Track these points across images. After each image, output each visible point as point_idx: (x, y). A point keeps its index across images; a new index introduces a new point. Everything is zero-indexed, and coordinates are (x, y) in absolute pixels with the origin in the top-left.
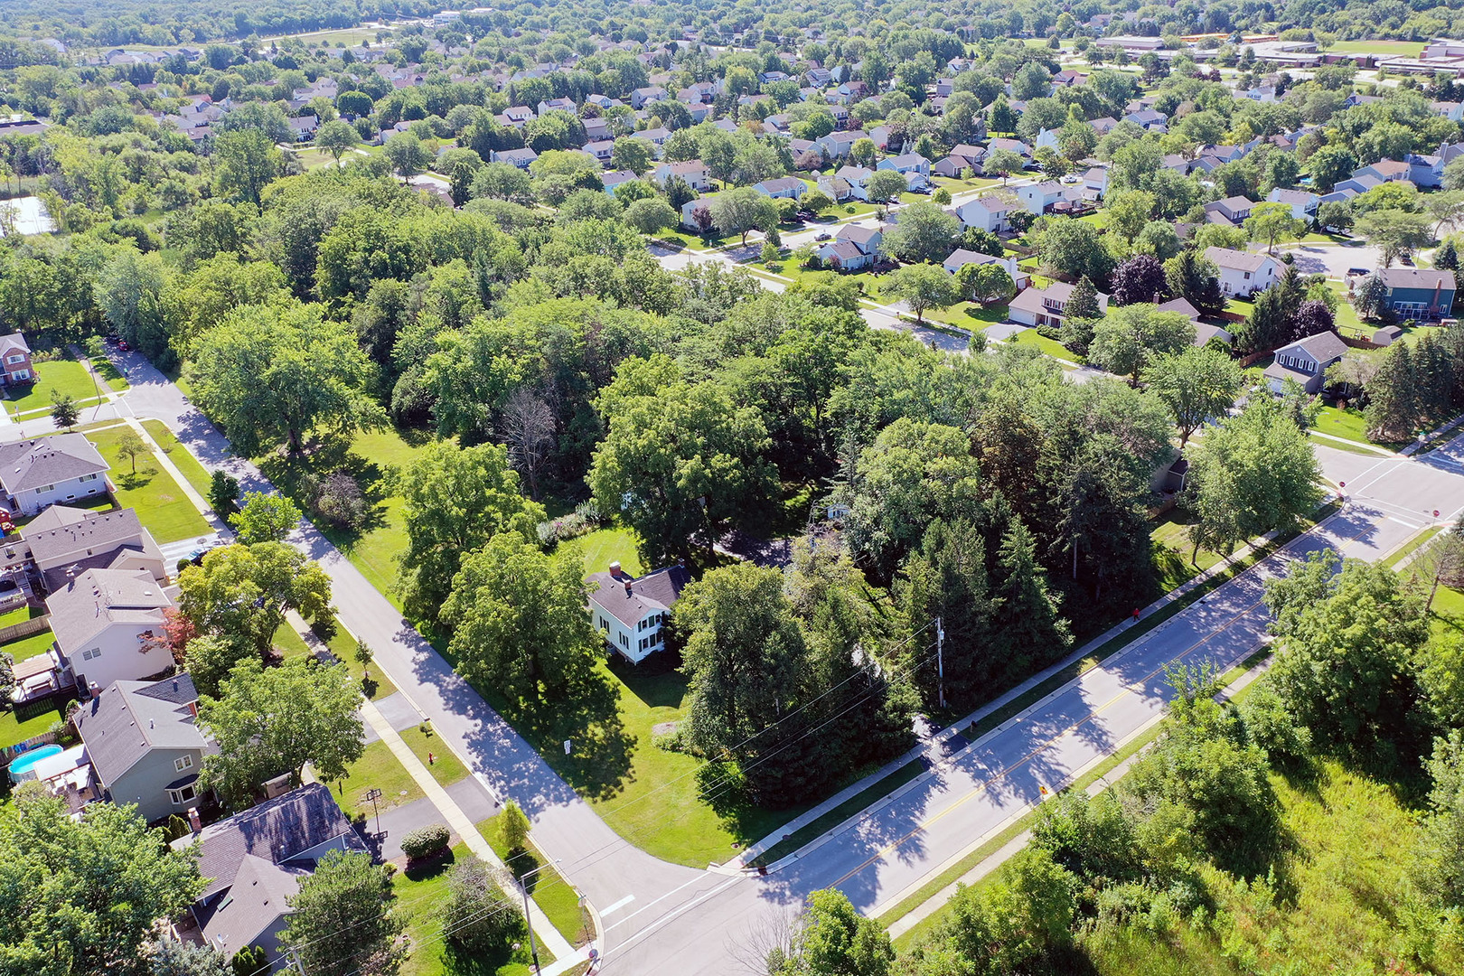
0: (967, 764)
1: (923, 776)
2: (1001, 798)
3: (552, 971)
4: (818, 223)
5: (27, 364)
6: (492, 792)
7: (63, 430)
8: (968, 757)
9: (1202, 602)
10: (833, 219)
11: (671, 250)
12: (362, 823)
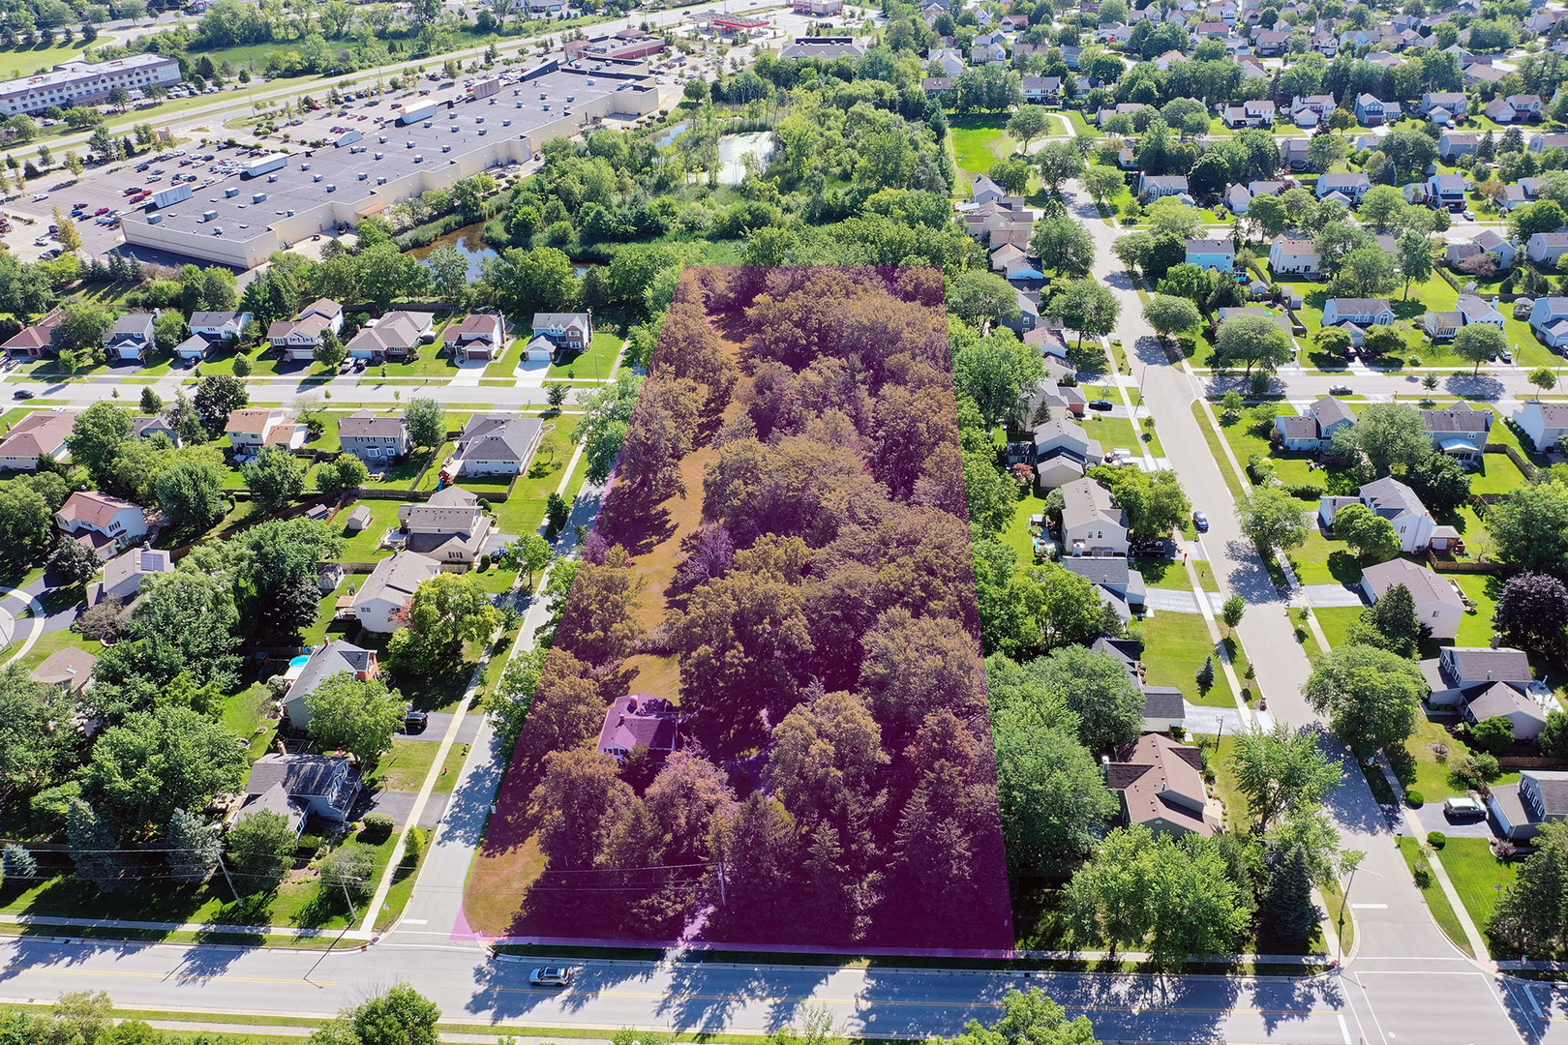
0: (682, 975)
1: (647, 964)
2: (666, 1012)
3: (350, 935)
4: (1369, 366)
5: (581, 338)
6: (447, 812)
7: (552, 407)
8: (689, 971)
9: (1027, 975)
10: (1394, 365)
11: (1169, 357)
12: (376, 792)
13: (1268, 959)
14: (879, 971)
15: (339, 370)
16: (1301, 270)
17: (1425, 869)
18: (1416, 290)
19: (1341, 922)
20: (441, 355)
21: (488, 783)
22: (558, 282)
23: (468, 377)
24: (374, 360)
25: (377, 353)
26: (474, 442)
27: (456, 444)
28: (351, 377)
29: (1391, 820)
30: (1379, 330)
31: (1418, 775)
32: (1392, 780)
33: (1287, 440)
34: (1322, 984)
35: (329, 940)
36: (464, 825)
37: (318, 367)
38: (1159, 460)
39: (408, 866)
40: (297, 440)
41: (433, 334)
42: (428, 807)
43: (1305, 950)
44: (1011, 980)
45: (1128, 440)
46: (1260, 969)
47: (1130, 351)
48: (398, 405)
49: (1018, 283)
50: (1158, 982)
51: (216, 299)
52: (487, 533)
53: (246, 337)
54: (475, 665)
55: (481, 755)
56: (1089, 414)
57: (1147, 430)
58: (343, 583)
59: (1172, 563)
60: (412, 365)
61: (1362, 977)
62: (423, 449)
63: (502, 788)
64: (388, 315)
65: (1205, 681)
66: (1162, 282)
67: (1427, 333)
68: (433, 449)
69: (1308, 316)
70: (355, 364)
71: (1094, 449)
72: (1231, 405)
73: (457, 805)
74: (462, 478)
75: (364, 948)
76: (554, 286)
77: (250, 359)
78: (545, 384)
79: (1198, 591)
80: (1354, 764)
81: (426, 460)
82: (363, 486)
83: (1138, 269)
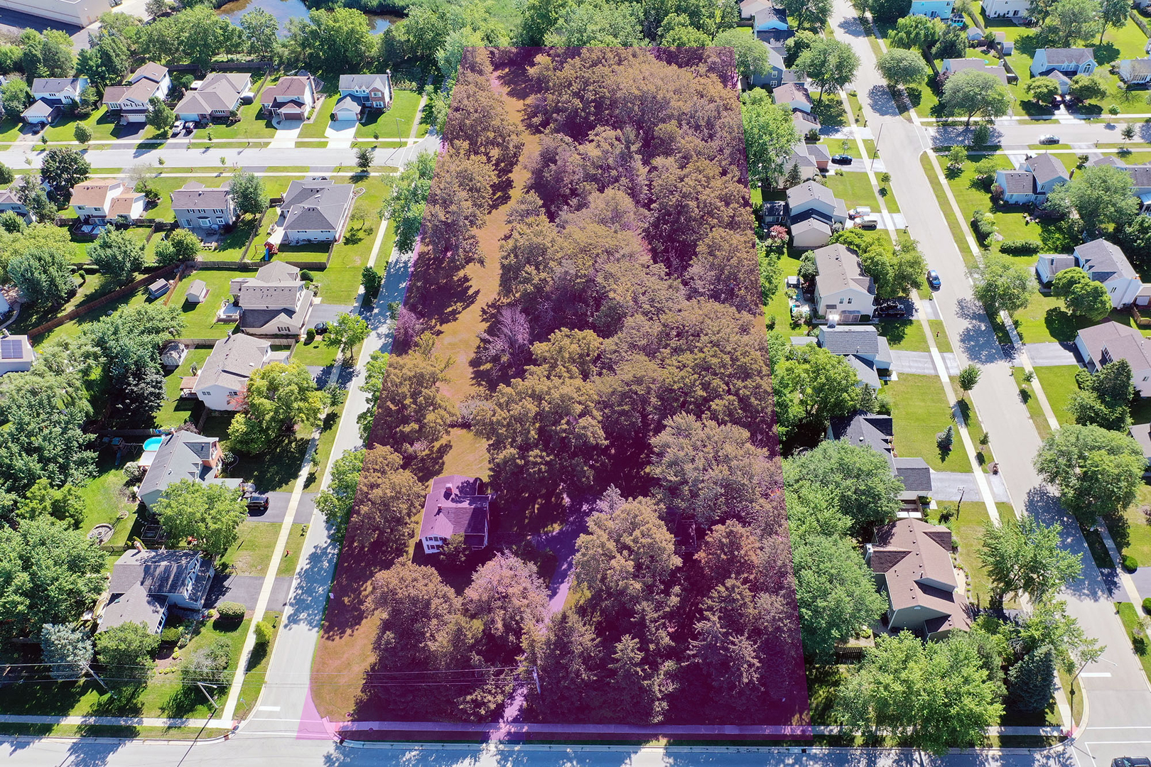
0: (505, 757)
1: (474, 747)
3: (214, 724)
4: (1072, 113)
5: (383, 98)
6: (291, 595)
7: (360, 169)
8: (511, 753)
9: (804, 751)
10: (1094, 111)
11: (899, 107)
12: (227, 577)
13: (1011, 731)
14: (676, 749)
15: (170, 133)
16: (1011, 14)
17: (1142, 635)
18: (1112, 35)
19: (1072, 692)
20: (260, 116)
21: (326, 564)
22: (358, 41)
23: (285, 138)
24: (201, 123)
25: (203, 116)
26: (294, 212)
27: (278, 210)
28: (181, 140)
29: (1110, 585)
30: (1083, 79)
31: (1131, 539)
32: (1109, 543)
33: (1007, 195)
34: (1059, 755)
35: (194, 730)
36: (307, 608)
37: (149, 132)
38: (894, 215)
39: (260, 652)
40: (137, 211)
41: (251, 95)
42: (274, 590)
43: (1042, 722)
44: (789, 755)
45: (867, 197)
46: (1005, 741)
47: (864, 100)
48: (225, 169)
49: (764, 35)
50: (916, 756)
51: (54, 65)
52: (311, 305)
53: (85, 102)
54: (308, 441)
55: (318, 535)
56: (833, 169)
57: (883, 185)
58: (186, 359)
59: (911, 322)
60: (235, 127)
61: (1093, 748)
62: (249, 216)
63: (339, 569)
64: (210, 76)
65: (945, 447)
66: (892, 33)
67: (1122, 80)
68: (258, 216)
69: (1019, 62)
70: (184, 127)
71: (840, 210)
72: (956, 158)
73: (299, 587)
74: (286, 246)
75: (226, 737)
76: (355, 45)
77: (88, 125)
78: (354, 145)
79: (934, 351)
80: (1075, 528)
81: (252, 227)
82: (200, 257)
83: (868, 15)
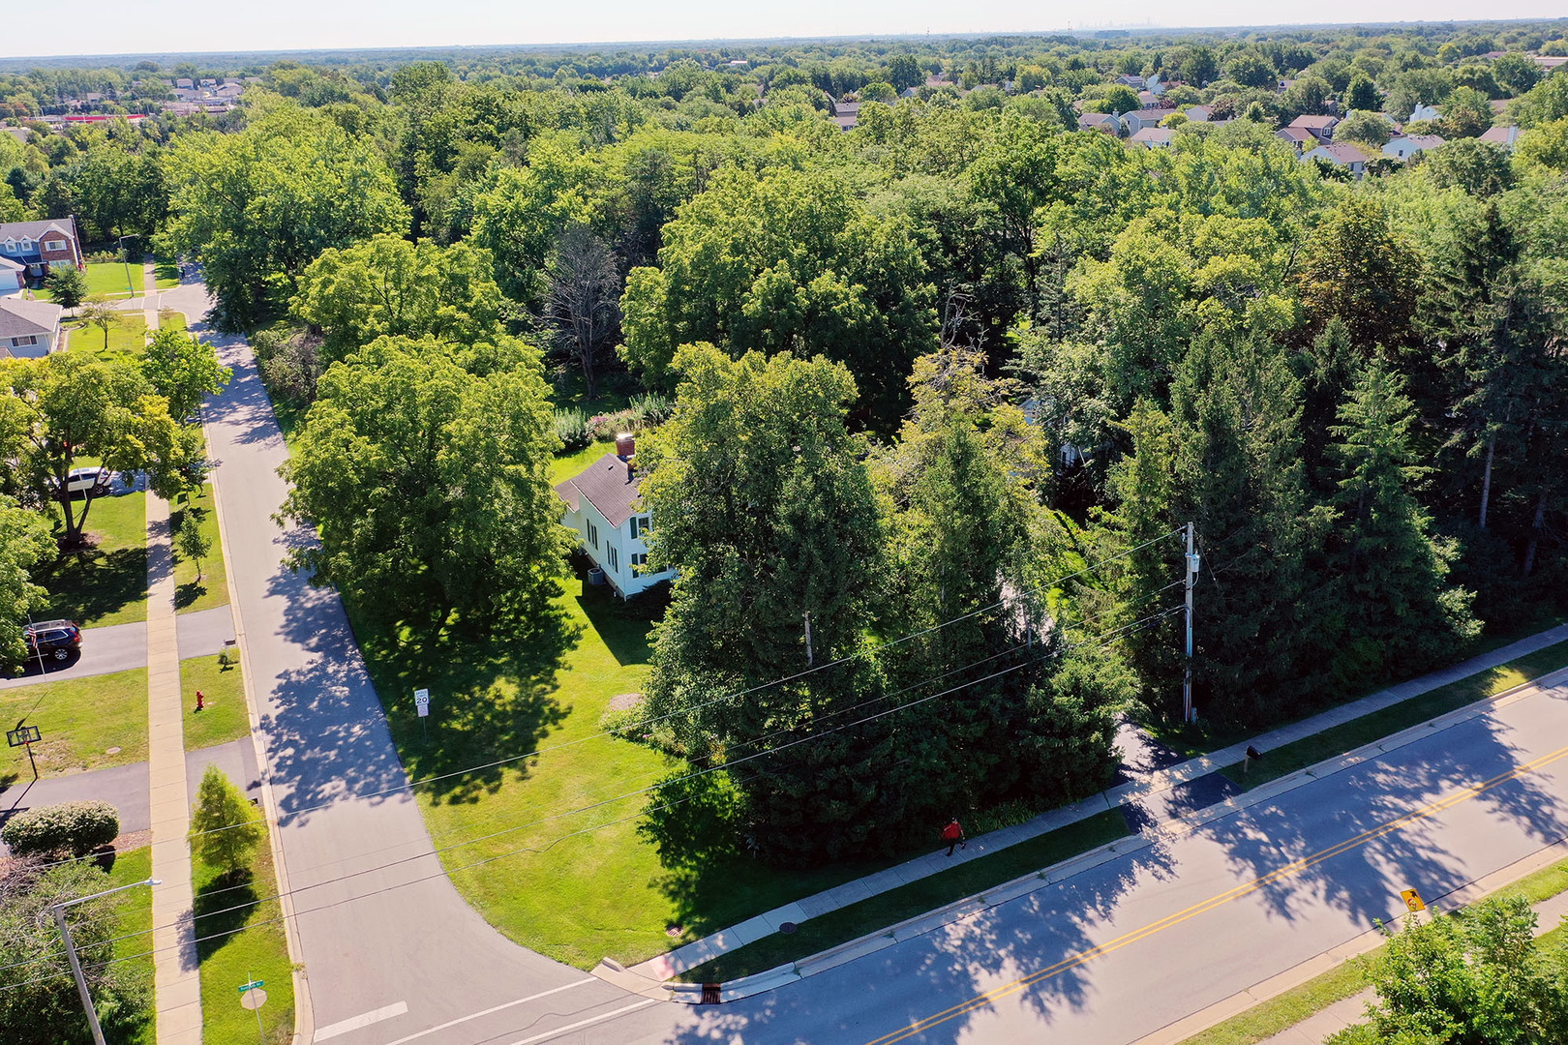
0: (1223, 830)
1: (1126, 844)
2: (1291, 901)
73: (280, 745)
